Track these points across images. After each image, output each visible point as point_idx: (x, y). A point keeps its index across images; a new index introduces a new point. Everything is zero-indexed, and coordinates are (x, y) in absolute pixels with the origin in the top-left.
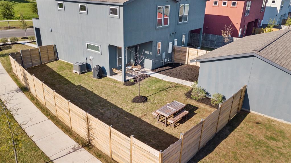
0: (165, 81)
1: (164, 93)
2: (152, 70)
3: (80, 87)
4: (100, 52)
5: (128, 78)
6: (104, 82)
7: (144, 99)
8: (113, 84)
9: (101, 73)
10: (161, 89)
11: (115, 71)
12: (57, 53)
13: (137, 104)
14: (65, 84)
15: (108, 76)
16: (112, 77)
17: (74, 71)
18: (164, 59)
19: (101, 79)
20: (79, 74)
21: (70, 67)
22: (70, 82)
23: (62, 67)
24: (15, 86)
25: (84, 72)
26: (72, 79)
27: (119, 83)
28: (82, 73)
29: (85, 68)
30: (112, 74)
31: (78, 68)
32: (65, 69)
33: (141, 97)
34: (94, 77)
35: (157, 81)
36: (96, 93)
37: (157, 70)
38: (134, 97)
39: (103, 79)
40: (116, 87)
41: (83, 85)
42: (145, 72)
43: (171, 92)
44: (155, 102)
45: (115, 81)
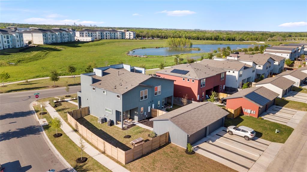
0: (142, 128)
1: (140, 134)
2: (138, 122)
3: (101, 130)
4: (112, 113)
5: (124, 126)
6: (112, 128)
7: (129, 137)
8: (117, 129)
9: (112, 123)
10: (139, 132)
11: (118, 122)
12: (90, 111)
13: (126, 139)
14: (95, 129)
15: (115, 125)
16: (117, 125)
17: (98, 122)
18: (146, 116)
19: (111, 127)
20: (101, 123)
21: (96, 119)
22: (97, 128)
23: (92, 119)
24: (71, 129)
25: (104, 123)
26: (98, 126)
27: (120, 128)
28: (102, 123)
29: (104, 120)
30: (117, 124)
31: (101, 121)
32: (94, 121)
33: (128, 136)
34: (108, 125)
35: (139, 127)
36: (108, 133)
37: (141, 122)
38: (125, 136)
39: (112, 126)
40: (118, 131)
41: (102, 129)
42: (134, 122)
43: (142, 134)
44: (134, 138)
45: (118, 128)
